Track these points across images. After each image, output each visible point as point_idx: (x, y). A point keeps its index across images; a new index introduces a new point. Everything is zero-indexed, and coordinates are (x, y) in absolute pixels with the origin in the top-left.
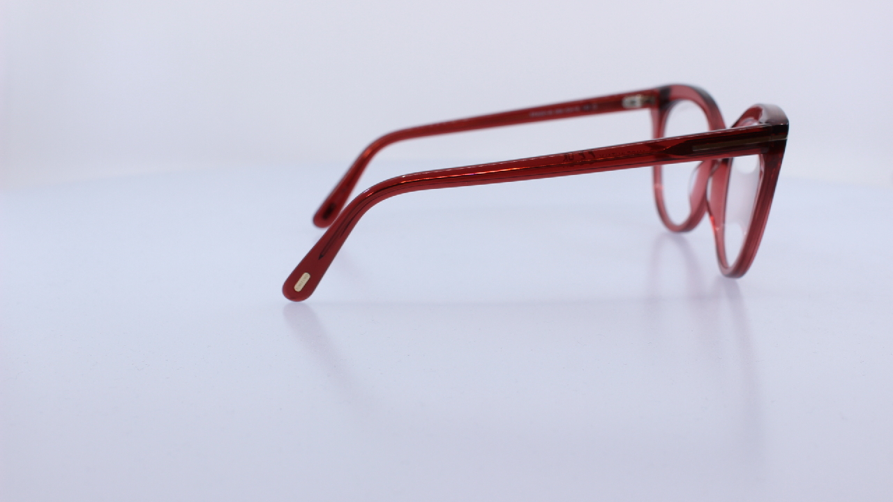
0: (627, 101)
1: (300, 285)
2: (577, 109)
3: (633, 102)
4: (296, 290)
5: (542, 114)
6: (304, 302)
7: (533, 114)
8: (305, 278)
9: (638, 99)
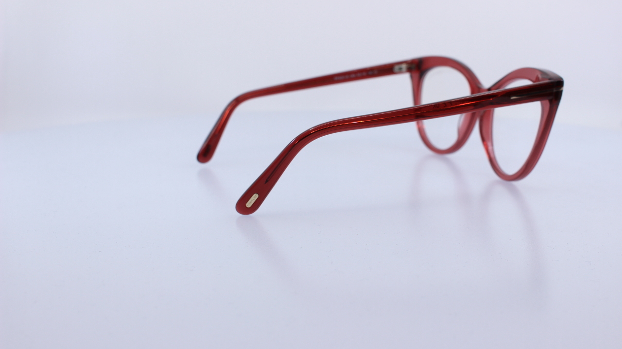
0: (396, 68)
1: (250, 203)
2: (364, 74)
3: (400, 69)
4: (247, 206)
5: (341, 78)
6: (251, 215)
7: (336, 78)
8: (255, 197)
9: (404, 66)
